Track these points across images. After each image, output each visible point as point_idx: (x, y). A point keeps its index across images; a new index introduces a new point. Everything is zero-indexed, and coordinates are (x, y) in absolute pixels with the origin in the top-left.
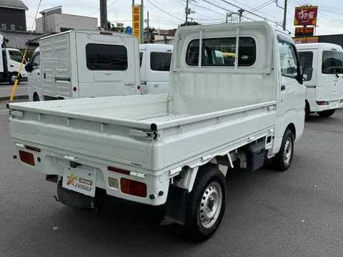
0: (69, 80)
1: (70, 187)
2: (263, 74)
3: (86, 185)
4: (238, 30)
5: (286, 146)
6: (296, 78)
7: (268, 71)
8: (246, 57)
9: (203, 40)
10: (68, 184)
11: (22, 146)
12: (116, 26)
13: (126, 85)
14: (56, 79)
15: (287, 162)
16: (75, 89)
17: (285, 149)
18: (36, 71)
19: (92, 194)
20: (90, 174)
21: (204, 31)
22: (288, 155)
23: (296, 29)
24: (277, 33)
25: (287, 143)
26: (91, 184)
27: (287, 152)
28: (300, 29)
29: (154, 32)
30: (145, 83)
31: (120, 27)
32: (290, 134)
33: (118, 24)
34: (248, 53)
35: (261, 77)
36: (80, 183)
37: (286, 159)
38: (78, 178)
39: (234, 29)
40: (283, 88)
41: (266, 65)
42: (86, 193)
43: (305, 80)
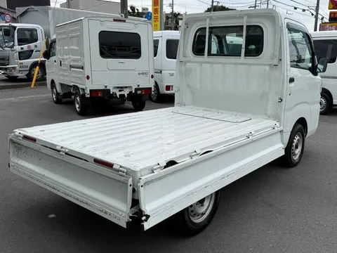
0: (82, 68)
2: (270, 65)
4: (245, 18)
5: (295, 141)
6: (309, 69)
7: (275, 61)
8: (253, 47)
9: (210, 28)
12: (140, 11)
13: (139, 74)
14: (71, 67)
15: (296, 158)
16: (88, 78)
17: (294, 144)
18: (52, 59)
21: (211, 18)
22: (298, 151)
23: (331, 13)
24: (287, 21)
25: (297, 138)
27: (297, 147)
28: (334, 13)
29: (179, 17)
30: (161, 71)
31: (146, 12)
32: (300, 129)
33: (143, 9)
34: (255, 42)
35: (267, 68)
37: (295, 155)
39: (241, 17)
40: (292, 80)
41: (274, 56)
43: (320, 72)
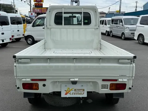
1: (68, 96)
3: (79, 92)
7: (97, 27)
8: (87, 21)
9: (64, 12)
10: (66, 94)
11: (29, 80)
19: (85, 95)
20: (82, 86)
21: (65, 9)
23: (35, 4)
26: (84, 91)
35: (94, 30)
36: (75, 92)
38: (74, 89)
41: (96, 24)
42: (81, 96)
